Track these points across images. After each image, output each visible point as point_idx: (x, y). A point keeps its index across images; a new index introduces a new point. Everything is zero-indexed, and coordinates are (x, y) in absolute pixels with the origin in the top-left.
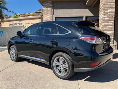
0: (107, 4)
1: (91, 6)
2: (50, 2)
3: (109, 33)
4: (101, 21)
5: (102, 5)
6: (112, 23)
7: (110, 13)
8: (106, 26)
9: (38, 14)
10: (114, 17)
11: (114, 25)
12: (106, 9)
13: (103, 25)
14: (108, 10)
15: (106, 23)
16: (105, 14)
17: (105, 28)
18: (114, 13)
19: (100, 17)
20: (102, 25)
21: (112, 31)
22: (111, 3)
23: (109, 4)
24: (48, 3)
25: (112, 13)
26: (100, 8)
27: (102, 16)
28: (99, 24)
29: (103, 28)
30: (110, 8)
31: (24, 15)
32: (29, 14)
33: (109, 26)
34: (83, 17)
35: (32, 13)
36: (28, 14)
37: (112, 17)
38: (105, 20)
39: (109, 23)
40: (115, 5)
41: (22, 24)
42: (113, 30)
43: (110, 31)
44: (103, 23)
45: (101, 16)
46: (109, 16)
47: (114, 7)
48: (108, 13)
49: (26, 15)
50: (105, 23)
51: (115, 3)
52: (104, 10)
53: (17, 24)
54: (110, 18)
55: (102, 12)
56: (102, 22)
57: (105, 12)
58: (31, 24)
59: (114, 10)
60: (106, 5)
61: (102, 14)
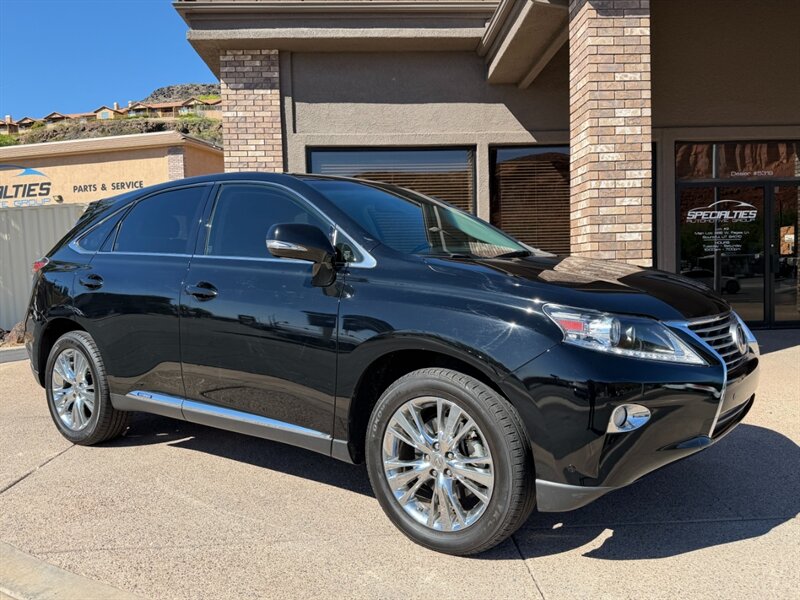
0: (609, 77)
1: (516, 84)
2: (264, 52)
3: (628, 237)
4: (580, 171)
5: (580, 85)
6: (638, 184)
7: (628, 130)
8: (607, 197)
9: (152, 120)
10: (648, 147)
11: (649, 192)
12: (605, 104)
13: (595, 194)
14: (619, 113)
15: (610, 184)
16: (600, 133)
17: (603, 211)
18: (648, 130)
19: (573, 150)
20: (587, 194)
21: (640, 227)
22: (630, 76)
23: (618, 77)
24: (254, 58)
25: (638, 130)
26: (572, 101)
27: (586, 143)
28: (573, 192)
29: (595, 211)
30: (628, 101)
31: (50, 126)
32: (89, 118)
33: (627, 201)
34: (473, 148)
35: (111, 115)
36: (83, 122)
37: (637, 147)
38: (600, 169)
39: (625, 183)
40: (648, 85)
41: (45, 188)
42: (649, 218)
43: (632, 227)
44: (594, 184)
45: (581, 147)
46: (623, 146)
47: (647, 94)
48: (619, 130)
49: (66, 123)
50: (603, 185)
51: (647, 76)
52: (597, 113)
53: (11, 192)
54: (630, 157)
55: (587, 124)
56: (587, 176)
57: (602, 122)
58: (115, 186)
59: (648, 112)
60: (603, 86)
61: (583, 135)
